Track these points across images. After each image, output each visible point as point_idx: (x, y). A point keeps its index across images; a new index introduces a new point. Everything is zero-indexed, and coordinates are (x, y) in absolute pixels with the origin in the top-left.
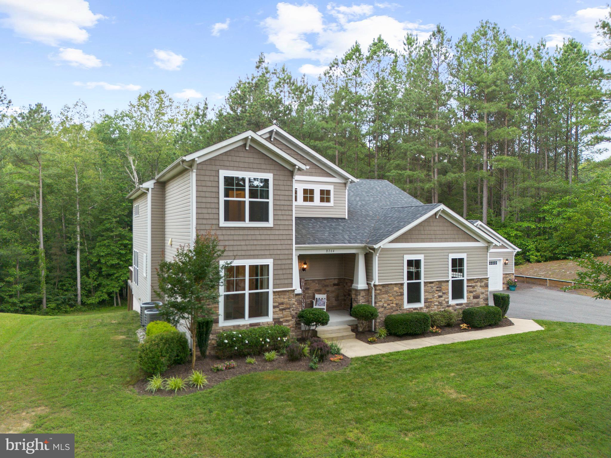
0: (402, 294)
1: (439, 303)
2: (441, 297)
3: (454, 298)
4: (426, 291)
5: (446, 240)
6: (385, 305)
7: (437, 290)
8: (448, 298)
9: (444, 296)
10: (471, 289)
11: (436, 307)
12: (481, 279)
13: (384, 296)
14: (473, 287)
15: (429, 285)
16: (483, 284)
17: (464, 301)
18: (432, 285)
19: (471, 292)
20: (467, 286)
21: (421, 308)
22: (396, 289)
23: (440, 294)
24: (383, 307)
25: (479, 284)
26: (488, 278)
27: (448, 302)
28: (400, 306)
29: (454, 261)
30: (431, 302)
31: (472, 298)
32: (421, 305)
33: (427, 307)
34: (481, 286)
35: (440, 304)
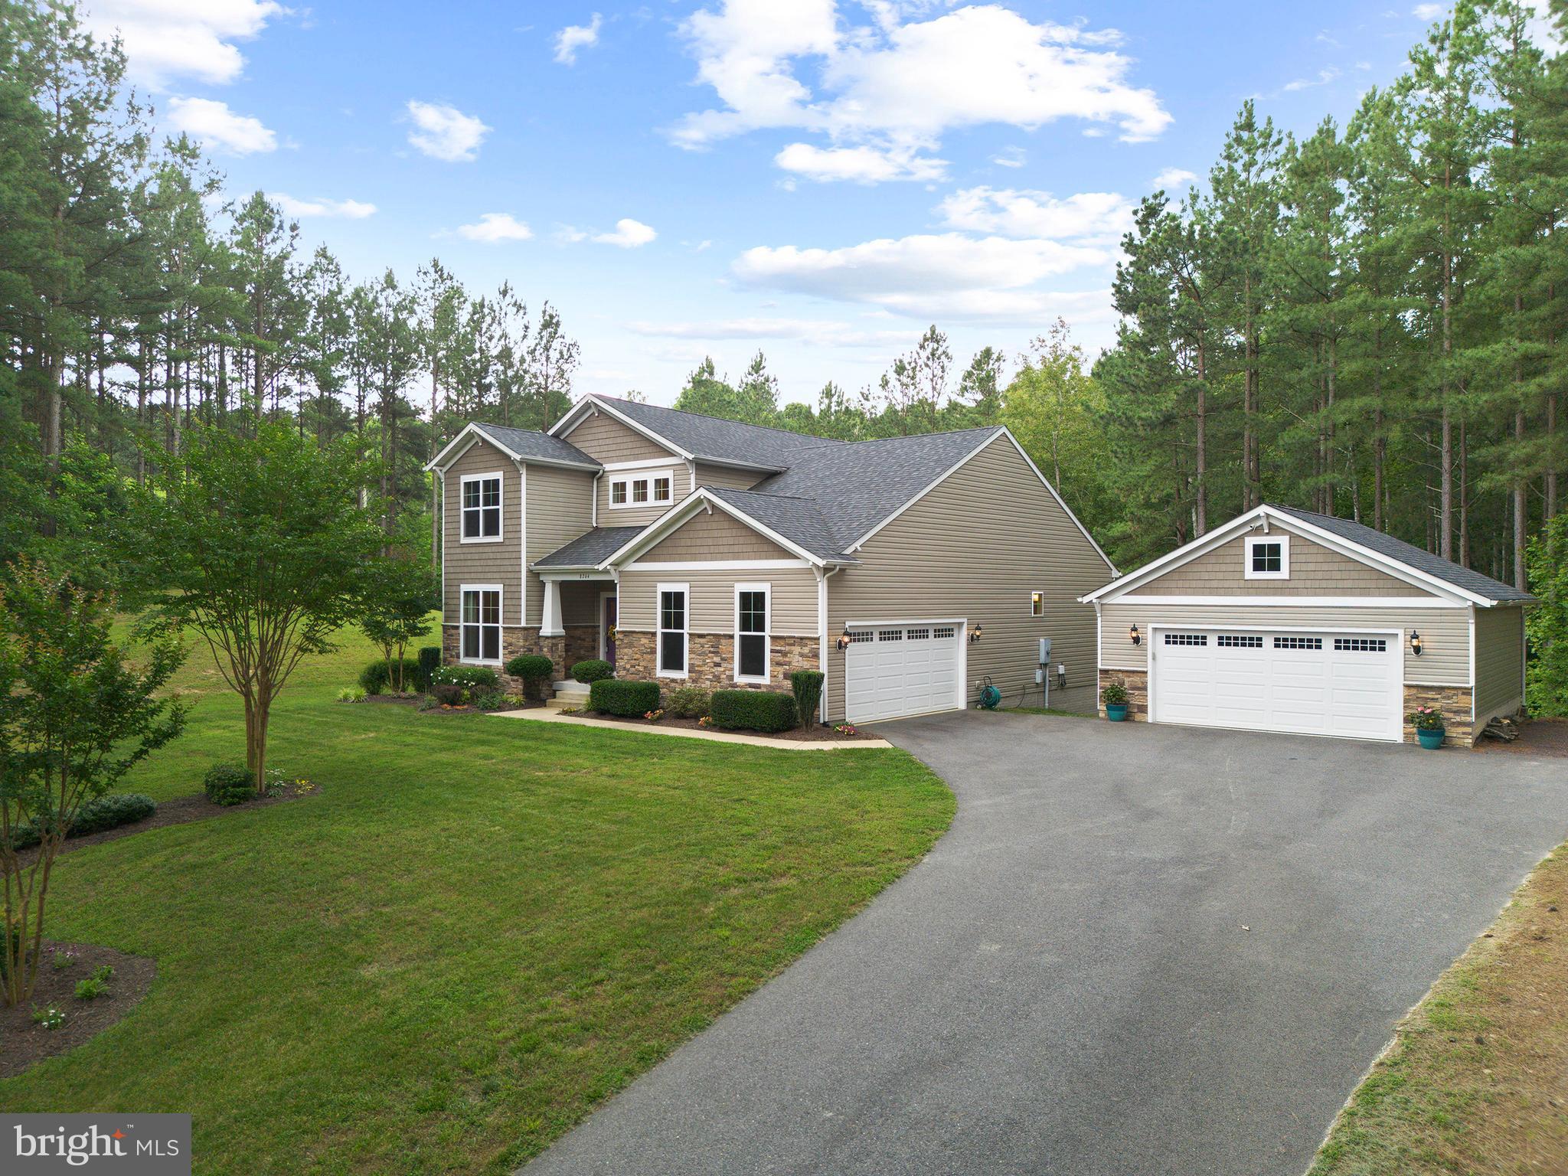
0: (653, 651)
1: (714, 676)
2: (718, 665)
3: (744, 670)
4: (691, 652)
5: (736, 556)
6: (628, 666)
7: (710, 652)
8: (732, 669)
9: (724, 665)
10: (779, 658)
11: (708, 683)
12: (802, 639)
13: (626, 650)
14: (785, 654)
15: (698, 640)
16: (806, 650)
17: (765, 680)
18: (702, 640)
19: (779, 664)
20: (772, 651)
21: (683, 681)
22: (644, 641)
23: (717, 659)
24: (625, 669)
25: (797, 649)
26: (818, 639)
27: (731, 678)
28: (649, 670)
29: (745, 597)
30: (700, 672)
31: (781, 676)
32: (683, 675)
33: (694, 681)
34: (802, 655)
35: (717, 678)
